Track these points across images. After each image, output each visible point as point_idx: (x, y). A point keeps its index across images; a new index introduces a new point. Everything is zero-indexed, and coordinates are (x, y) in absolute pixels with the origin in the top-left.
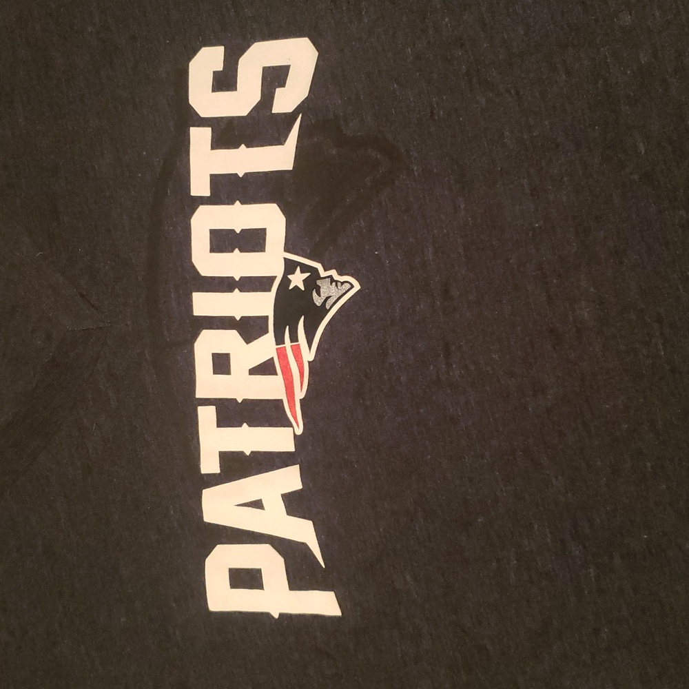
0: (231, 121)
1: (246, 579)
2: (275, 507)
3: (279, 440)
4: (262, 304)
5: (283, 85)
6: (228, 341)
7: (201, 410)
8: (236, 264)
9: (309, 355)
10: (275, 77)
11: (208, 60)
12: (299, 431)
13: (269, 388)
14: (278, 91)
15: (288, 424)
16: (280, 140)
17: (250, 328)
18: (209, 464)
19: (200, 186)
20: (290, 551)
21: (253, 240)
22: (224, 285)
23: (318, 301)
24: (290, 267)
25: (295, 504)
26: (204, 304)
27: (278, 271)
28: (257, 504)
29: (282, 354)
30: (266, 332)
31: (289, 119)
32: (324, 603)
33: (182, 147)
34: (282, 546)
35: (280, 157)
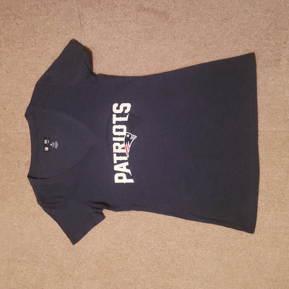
0: (119, 114)
1: (121, 178)
2: (125, 168)
3: (125, 158)
4: (123, 139)
5: (126, 109)
6: (118, 144)
7: (114, 154)
8: (119, 133)
9: (129, 146)
10: (125, 108)
11: (115, 105)
12: (128, 157)
13: (124, 151)
14: (126, 110)
15: (126, 156)
16: (126, 117)
17: (121, 143)
18: (115, 162)
19: (114, 122)
20: (127, 174)
21: (122, 130)
22: (117, 136)
23: (131, 139)
24: (127, 134)
25: (127, 167)
26: (114, 139)
27: (125, 135)
28: (122, 167)
29: (126, 146)
30: (123, 143)
31: (127, 114)
32: (131, 181)
33: (112, 117)
34: (125, 173)
35: (126, 119)
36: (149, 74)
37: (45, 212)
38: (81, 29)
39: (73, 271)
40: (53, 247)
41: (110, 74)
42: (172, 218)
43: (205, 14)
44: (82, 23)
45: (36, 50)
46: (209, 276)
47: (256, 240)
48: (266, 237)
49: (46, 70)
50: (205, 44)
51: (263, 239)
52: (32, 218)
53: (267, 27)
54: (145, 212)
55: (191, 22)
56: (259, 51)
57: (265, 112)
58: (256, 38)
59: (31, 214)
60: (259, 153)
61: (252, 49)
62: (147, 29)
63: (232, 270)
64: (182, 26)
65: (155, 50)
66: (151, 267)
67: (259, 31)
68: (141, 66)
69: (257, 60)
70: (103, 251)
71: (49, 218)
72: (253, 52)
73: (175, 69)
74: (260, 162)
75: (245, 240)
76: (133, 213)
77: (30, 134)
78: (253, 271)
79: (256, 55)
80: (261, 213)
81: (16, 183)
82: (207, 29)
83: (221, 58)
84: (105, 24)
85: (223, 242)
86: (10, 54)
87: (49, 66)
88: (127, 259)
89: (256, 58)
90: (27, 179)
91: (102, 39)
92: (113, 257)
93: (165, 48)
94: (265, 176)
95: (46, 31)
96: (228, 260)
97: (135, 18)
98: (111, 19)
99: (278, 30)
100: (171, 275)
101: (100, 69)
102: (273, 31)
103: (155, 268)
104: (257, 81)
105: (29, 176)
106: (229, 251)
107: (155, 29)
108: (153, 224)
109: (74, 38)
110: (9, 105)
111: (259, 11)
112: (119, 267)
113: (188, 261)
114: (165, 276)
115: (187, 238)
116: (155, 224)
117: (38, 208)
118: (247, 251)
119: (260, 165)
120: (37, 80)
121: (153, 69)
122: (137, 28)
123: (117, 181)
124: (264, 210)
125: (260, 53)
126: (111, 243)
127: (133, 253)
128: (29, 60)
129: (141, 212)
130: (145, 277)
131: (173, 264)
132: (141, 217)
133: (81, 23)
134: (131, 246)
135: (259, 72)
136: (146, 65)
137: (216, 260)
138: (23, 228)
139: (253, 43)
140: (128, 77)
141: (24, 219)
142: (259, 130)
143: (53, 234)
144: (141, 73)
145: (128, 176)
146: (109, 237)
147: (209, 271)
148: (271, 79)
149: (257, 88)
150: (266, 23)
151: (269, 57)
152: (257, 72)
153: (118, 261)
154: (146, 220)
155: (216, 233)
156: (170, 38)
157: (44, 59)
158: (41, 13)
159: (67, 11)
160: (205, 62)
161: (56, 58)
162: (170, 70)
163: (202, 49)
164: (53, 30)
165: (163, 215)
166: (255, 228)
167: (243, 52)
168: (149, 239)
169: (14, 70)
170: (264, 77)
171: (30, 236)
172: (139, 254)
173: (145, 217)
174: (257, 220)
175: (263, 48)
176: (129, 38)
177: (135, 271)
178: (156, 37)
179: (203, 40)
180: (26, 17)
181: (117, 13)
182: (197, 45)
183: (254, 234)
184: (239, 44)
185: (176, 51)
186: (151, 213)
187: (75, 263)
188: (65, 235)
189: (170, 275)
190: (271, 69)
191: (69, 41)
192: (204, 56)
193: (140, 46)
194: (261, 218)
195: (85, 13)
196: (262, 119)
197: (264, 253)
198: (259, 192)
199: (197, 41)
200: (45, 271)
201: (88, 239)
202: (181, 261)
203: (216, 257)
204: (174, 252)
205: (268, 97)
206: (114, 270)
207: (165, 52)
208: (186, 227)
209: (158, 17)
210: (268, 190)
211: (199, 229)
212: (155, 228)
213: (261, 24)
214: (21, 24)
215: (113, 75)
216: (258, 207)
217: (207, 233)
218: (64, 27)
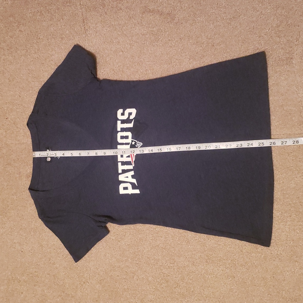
0: (124, 120)
1: (125, 188)
2: (130, 177)
3: (131, 167)
4: (128, 147)
5: (131, 115)
7: (119, 163)
8: (124, 141)
10: (130, 114)
11: (120, 111)
12: (134, 166)
13: (129, 159)
14: (131, 116)
15: (132, 165)
16: (131, 123)
18: (120, 171)
19: (119, 129)
20: (132, 184)
21: (127, 137)
22: (122, 144)
23: (136, 146)
24: (132, 141)
25: (133, 177)
26: (119, 147)
27: (130, 142)
28: (127, 177)
31: (132, 120)
32: (137, 191)
33: (116, 123)
34: (131, 183)
35: (131, 125)
36: (155, 77)
37: (46, 227)
38: (85, 33)
39: (76, 292)
40: (55, 265)
41: (115, 79)
42: (181, 231)
43: (212, 13)
44: (86, 27)
45: (39, 57)
46: (222, 295)
47: (272, 255)
48: (283, 251)
49: (49, 77)
50: (212, 44)
51: (280, 253)
52: (32, 233)
53: (277, 24)
54: (152, 226)
55: (197, 22)
56: (269, 49)
57: (278, 113)
58: (266, 36)
59: (32, 229)
60: (273, 158)
61: (263, 48)
62: (153, 31)
63: (248, 288)
64: (188, 26)
65: (160, 53)
66: (158, 286)
67: (270, 29)
68: (146, 70)
69: (268, 59)
70: (108, 269)
71: (51, 233)
72: (264, 50)
73: (182, 72)
74: (274, 168)
75: (260, 254)
76: (140, 227)
77: (32, 144)
78: (270, 290)
79: (266, 53)
80: (277, 224)
81: (17, 196)
82: (214, 29)
83: (229, 58)
84: (110, 27)
85: (236, 257)
86: (12, 61)
87: (53, 73)
88: (133, 277)
89: (267, 57)
90: (28, 191)
91: (106, 43)
92: (118, 276)
93: (171, 50)
94: (280, 183)
95: (50, 37)
96: (242, 278)
97: (140, 21)
98: (116, 22)
99: (289, 27)
100: (181, 295)
101: (104, 74)
102: (283, 28)
103: (163, 287)
104: (269, 81)
105: (30, 189)
106: (244, 267)
107: (161, 31)
108: (160, 238)
109: (78, 43)
110: (11, 114)
111: (269, 8)
112: (124, 287)
113: (198, 279)
114: (174, 296)
115: (197, 253)
116: (162, 238)
117: (40, 223)
118: (263, 266)
119: (274, 171)
120: (40, 88)
121: (159, 72)
122: (142, 30)
123: (122, 191)
124: (280, 221)
125: (271, 52)
126: (116, 260)
127: (139, 271)
128: (31, 67)
129: (148, 226)
130: (153, 297)
131: (183, 283)
132: (148, 231)
133: (84, 27)
134: (137, 263)
135: (270, 71)
136: (151, 68)
137: (229, 277)
138: (23, 244)
139: (263, 42)
140: (133, 81)
141: (25, 235)
142: (272, 133)
143: (54, 251)
144: (146, 77)
145: (134, 187)
146: (114, 254)
147: (222, 290)
148: (283, 78)
149: (268, 89)
150: (277, 20)
151: (280, 55)
152: (268, 72)
153: (124, 281)
154: (153, 234)
155: (229, 247)
156: (176, 39)
157: (47, 66)
158: (45, 19)
159: (71, 16)
160: (212, 63)
161: (59, 64)
162: (177, 72)
163: (210, 50)
164: (57, 35)
165: (171, 228)
166: (271, 241)
167: (253, 51)
168: (156, 255)
169: (17, 78)
170: (276, 77)
171: (31, 254)
172: (145, 271)
173: (151, 230)
174: (273, 231)
175: (273, 46)
176: (134, 41)
177: (142, 290)
178: (161, 39)
179: (211, 40)
180: (29, 24)
181: (121, 16)
182: (205, 46)
183: (270, 248)
184: (249, 43)
185: (183, 53)
186: (158, 226)
187: (78, 283)
188: (67, 252)
189: (179, 295)
190: (283, 68)
191: (72, 46)
192: (212, 56)
193: (145, 49)
194: (277, 230)
195: (89, 18)
196: (275, 121)
197: (281, 269)
198: (274, 201)
199: (205, 41)
200: (45, 291)
201: (91, 256)
202: (191, 279)
203: (229, 274)
204: (183, 270)
205: (281, 98)
206: (119, 290)
207: (171, 54)
208: (196, 241)
209: (164, 18)
210: (284, 198)
211: (210, 243)
212: (163, 243)
213: (271, 21)
214: (25, 31)
215: (118, 80)
216: (274, 217)
217: (218, 247)
218: (67, 32)
